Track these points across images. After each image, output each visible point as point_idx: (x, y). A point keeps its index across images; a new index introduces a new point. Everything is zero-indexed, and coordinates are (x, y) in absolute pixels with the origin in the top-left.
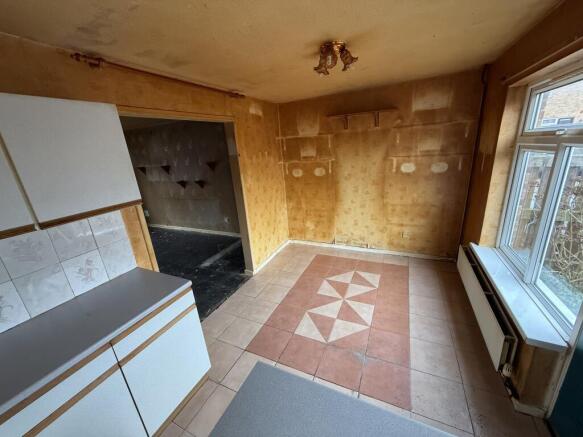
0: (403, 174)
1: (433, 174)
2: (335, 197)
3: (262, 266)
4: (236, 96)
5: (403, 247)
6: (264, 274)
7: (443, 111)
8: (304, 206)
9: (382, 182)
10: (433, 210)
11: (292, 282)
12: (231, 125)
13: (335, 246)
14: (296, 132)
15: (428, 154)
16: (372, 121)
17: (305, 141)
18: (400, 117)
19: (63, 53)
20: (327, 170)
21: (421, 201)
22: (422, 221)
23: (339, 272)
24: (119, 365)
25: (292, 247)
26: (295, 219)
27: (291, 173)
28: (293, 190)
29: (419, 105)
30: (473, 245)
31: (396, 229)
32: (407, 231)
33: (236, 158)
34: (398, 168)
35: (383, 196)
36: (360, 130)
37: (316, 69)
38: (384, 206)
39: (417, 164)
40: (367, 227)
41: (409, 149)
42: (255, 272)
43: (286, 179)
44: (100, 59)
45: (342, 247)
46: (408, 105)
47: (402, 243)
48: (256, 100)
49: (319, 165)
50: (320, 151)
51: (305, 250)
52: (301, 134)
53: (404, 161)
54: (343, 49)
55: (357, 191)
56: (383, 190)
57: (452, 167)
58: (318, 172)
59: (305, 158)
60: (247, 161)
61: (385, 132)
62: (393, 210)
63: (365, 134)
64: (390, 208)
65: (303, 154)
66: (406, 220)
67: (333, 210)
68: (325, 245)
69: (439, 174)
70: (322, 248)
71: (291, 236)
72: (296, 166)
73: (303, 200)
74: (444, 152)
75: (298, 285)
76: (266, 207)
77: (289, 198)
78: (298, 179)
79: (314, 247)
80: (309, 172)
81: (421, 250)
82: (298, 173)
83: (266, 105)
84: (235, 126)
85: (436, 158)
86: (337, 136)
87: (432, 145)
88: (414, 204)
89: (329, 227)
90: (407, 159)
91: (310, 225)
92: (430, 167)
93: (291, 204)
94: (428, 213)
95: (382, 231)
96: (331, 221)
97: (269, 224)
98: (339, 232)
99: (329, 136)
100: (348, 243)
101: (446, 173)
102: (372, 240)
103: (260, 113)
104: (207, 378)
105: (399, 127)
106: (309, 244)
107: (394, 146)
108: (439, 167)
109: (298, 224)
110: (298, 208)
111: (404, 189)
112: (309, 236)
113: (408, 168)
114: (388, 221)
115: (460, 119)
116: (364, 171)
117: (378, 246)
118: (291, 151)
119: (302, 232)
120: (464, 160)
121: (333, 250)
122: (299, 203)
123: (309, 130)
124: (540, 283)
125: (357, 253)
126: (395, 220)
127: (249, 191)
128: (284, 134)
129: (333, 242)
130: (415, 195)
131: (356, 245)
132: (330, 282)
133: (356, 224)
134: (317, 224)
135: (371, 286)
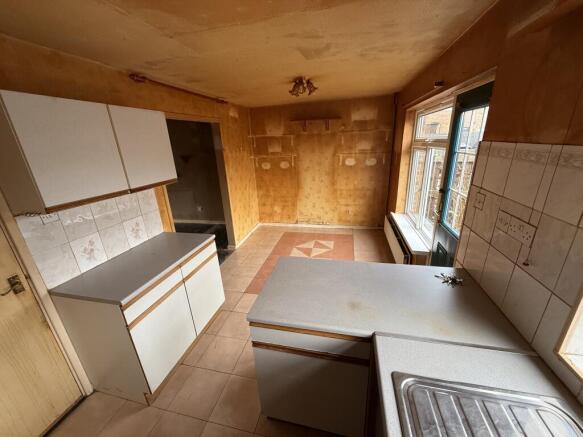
0: (348, 167)
1: (367, 167)
2: (298, 186)
3: (242, 242)
4: (222, 102)
5: (349, 222)
6: (245, 247)
7: (372, 121)
8: (272, 193)
9: (333, 173)
10: (369, 193)
11: (269, 251)
12: (217, 125)
13: (299, 225)
14: (264, 132)
15: (363, 152)
16: (324, 126)
17: (272, 139)
18: (344, 125)
19: (120, 73)
20: (290, 163)
21: (360, 187)
22: (361, 202)
23: (304, 242)
24: (184, 281)
25: (263, 229)
26: (264, 205)
27: (260, 165)
28: (262, 181)
29: (356, 116)
30: (392, 213)
31: (344, 209)
32: (351, 209)
33: (221, 152)
34: (344, 161)
35: (333, 183)
36: (315, 132)
37: (290, 92)
38: (335, 191)
39: (357, 160)
40: (323, 208)
41: (350, 148)
42: (237, 247)
43: (256, 171)
44: (144, 78)
45: (304, 225)
46: (349, 116)
47: (349, 219)
48: (234, 105)
49: (284, 160)
50: (285, 148)
51: (274, 229)
52: (269, 134)
53: (348, 157)
54: (308, 82)
55: (314, 180)
56: (333, 178)
57: (379, 161)
58: (284, 165)
59: (273, 153)
60: (230, 155)
61: (334, 135)
62: (341, 194)
63: (319, 135)
64: (339, 192)
65: (271, 150)
66: (350, 201)
67: (296, 195)
68: (291, 225)
69: (371, 167)
70: (287, 227)
71: (261, 219)
72: (265, 160)
73: (271, 189)
74: (373, 150)
75: (274, 252)
76: (243, 193)
77: (259, 187)
78: (266, 170)
79: (281, 227)
80: (275, 165)
81: (361, 224)
82: (267, 166)
83: (240, 109)
84: (221, 126)
85: (368, 156)
86: (298, 137)
87: (366, 145)
88: (356, 189)
89: (293, 211)
90: (350, 155)
91: (277, 209)
92: (364, 161)
93: (261, 193)
94: (365, 195)
95: (333, 211)
96: (294, 205)
97: (245, 207)
98: (301, 213)
99: (292, 136)
100: (308, 222)
101: (375, 165)
102: (326, 218)
103: (237, 116)
104: (221, 310)
105: (343, 131)
106: (277, 225)
107: (340, 145)
108: (371, 162)
109: (267, 209)
110: (267, 196)
111: (348, 178)
112: (277, 218)
113: (350, 162)
114: (338, 202)
115: (383, 128)
116: (319, 164)
117: (331, 222)
118: (260, 147)
119: (271, 216)
120: (386, 157)
121: (297, 229)
122: (268, 191)
123: (275, 130)
124: (424, 228)
125: (315, 229)
126: (343, 201)
127: (231, 179)
128: (254, 133)
129: (297, 222)
130: (356, 183)
131: (314, 223)
132: (299, 249)
133: (314, 207)
134: (284, 207)
135: (327, 248)
